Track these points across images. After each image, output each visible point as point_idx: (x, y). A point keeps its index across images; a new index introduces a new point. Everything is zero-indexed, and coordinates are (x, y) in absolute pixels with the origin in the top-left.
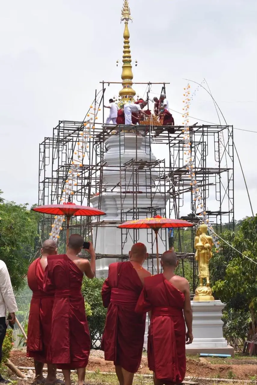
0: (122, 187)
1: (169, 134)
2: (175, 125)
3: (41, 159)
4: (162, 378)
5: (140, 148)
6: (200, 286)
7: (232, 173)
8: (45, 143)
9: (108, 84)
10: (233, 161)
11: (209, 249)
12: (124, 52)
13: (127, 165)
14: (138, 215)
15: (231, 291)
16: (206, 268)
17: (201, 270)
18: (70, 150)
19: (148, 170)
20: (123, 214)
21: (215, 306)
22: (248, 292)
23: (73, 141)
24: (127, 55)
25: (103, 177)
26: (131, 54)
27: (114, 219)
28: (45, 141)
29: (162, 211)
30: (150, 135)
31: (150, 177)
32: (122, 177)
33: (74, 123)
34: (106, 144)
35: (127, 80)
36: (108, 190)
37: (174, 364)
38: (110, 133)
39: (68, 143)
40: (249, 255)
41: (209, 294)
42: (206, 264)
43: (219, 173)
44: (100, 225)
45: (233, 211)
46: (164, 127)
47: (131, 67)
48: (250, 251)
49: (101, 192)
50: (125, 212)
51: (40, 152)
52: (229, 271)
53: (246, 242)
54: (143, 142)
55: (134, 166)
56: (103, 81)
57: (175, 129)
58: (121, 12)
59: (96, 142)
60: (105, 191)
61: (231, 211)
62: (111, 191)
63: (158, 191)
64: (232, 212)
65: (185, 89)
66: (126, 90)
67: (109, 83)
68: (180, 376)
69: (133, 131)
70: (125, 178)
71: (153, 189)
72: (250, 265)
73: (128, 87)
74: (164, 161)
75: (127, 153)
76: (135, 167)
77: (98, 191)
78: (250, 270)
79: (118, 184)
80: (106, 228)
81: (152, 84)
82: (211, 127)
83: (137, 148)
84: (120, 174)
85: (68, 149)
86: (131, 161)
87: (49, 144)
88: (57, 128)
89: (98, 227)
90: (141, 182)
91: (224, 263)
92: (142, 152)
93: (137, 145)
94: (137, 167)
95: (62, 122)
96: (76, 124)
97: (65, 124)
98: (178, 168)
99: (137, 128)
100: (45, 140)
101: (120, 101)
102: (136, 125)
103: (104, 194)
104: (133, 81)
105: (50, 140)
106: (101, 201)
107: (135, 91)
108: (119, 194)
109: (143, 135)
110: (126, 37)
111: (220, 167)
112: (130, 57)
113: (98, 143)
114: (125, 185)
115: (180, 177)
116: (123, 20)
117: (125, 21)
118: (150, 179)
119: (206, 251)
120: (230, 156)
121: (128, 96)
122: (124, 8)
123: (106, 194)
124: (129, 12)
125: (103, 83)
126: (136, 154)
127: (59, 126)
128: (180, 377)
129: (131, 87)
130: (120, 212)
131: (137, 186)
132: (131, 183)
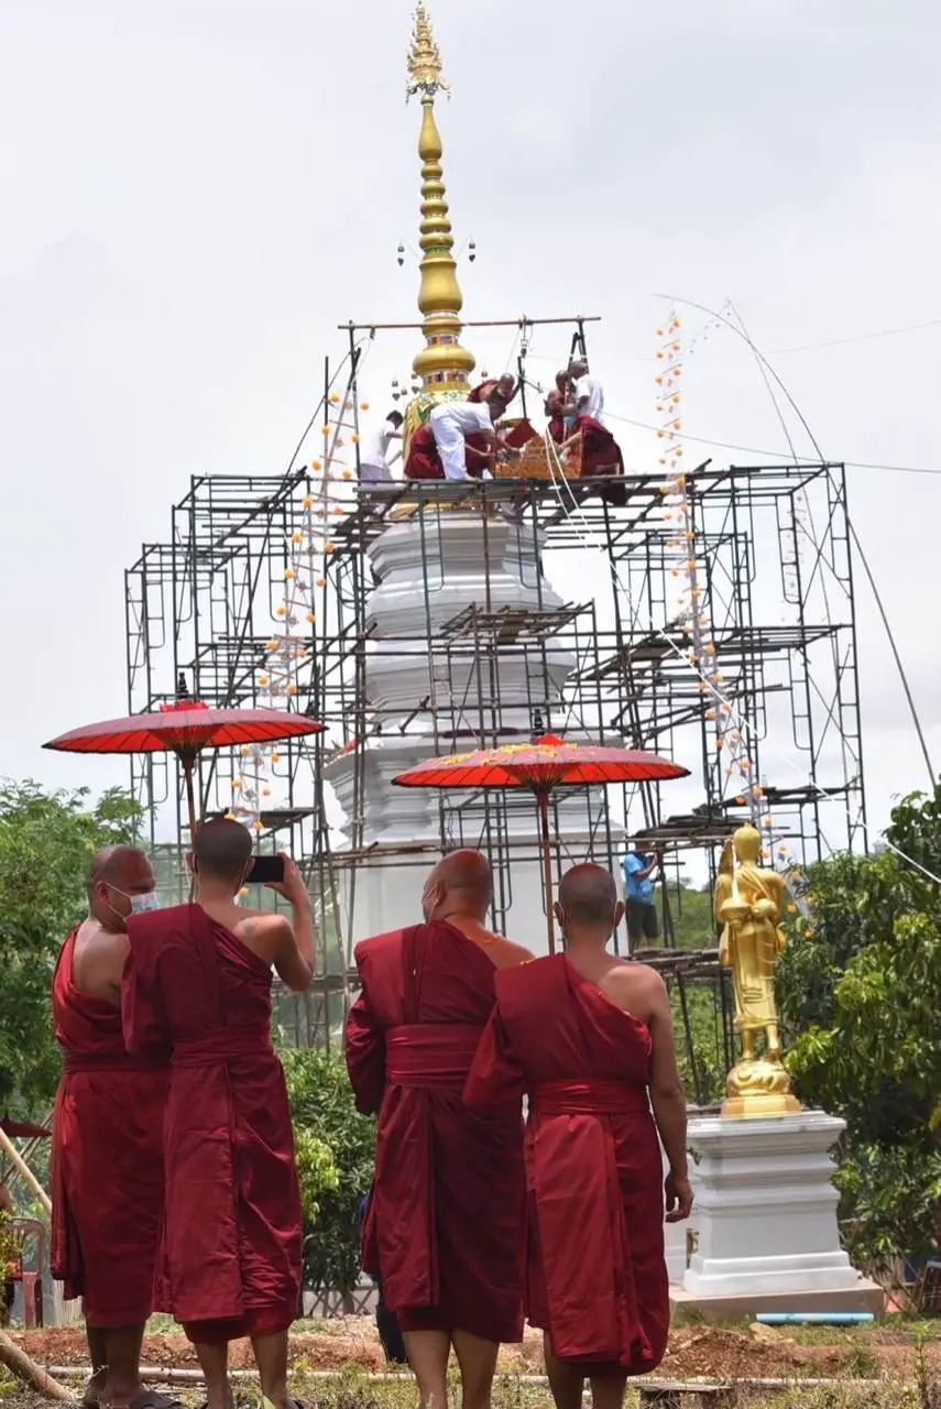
0: (439, 714)
1: (605, 507)
2: (627, 473)
3: (134, 628)
4: (576, 1351)
5: (499, 568)
6: (744, 1060)
7: (851, 642)
8: (145, 565)
9: (369, 330)
10: (851, 597)
11: (771, 918)
12: (426, 211)
13: (453, 630)
14: (505, 817)
15: (859, 1069)
16: (764, 992)
17: (746, 999)
18: (238, 589)
19: (535, 647)
20: (447, 817)
21: (803, 1131)
22: (922, 1071)
23: (249, 556)
24: (435, 219)
25: (368, 682)
26: (449, 217)
27: (414, 834)
28: (143, 559)
29: (591, 794)
30: (535, 518)
31: (541, 673)
32: (436, 678)
33: (247, 481)
34: (374, 557)
35: (441, 317)
36: (387, 728)
37: (622, 1296)
38: (387, 514)
39: (229, 562)
40: (918, 926)
41: (778, 1088)
42: (762, 977)
43: (801, 645)
44: (365, 862)
45: (859, 785)
46: (587, 482)
47: (452, 265)
48: (924, 915)
49: (361, 738)
50: (456, 806)
51: (127, 602)
52: (846, 992)
53: (908, 882)
54: (513, 543)
55: (480, 634)
56: (351, 322)
57: (628, 486)
58: (407, 62)
59: (337, 554)
60: (378, 732)
61: (851, 786)
62: (399, 731)
63: (574, 723)
64: (855, 789)
65: (660, 333)
66: (441, 352)
67: (373, 329)
68: (647, 1343)
69: (469, 503)
70: (449, 680)
71: (557, 715)
72: (925, 966)
73: (447, 340)
74: (590, 608)
75: (453, 587)
76: (481, 637)
77: (352, 737)
78: (925, 987)
79: (424, 704)
80: (389, 869)
81: (534, 325)
82: (763, 471)
83: (488, 566)
84: (431, 667)
85: (234, 584)
86: (467, 615)
87: (158, 568)
88: (184, 506)
89: (357, 870)
90: (511, 691)
91: (831, 970)
92: (511, 581)
93: (486, 555)
94: (492, 635)
95: (202, 479)
96: (254, 487)
97: (213, 488)
98: (645, 633)
99: (483, 491)
100: (145, 555)
101: (418, 394)
102: (480, 481)
103: (373, 743)
104: (462, 316)
105: (162, 553)
106: (363, 771)
107: (469, 355)
108: (431, 742)
109: (508, 518)
110: (430, 154)
111: (802, 622)
112: (447, 228)
113: (346, 557)
114: (448, 704)
115: (656, 667)
116: (415, 91)
117: (421, 93)
118: (542, 679)
119: (760, 928)
120: (839, 579)
121: (445, 373)
122: (417, 45)
123: (382, 745)
124: (436, 59)
125: (352, 329)
126: (488, 589)
127: (192, 497)
128: (646, 1347)
129: (456, 341)
130: (437, 808)
131: (494, 706)
132: (473, 698)
